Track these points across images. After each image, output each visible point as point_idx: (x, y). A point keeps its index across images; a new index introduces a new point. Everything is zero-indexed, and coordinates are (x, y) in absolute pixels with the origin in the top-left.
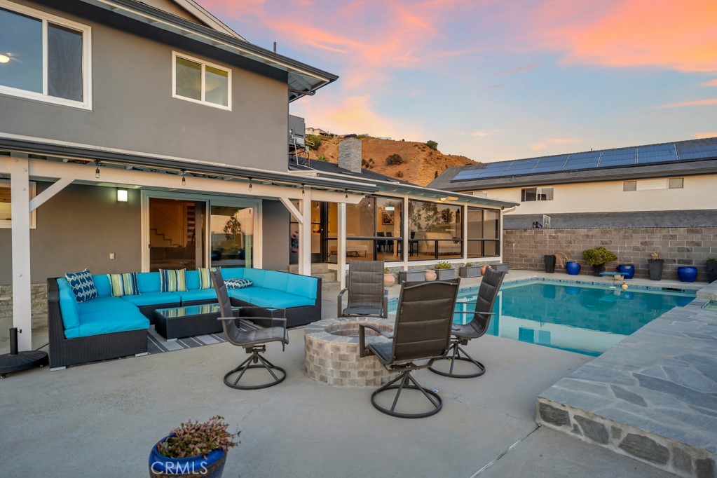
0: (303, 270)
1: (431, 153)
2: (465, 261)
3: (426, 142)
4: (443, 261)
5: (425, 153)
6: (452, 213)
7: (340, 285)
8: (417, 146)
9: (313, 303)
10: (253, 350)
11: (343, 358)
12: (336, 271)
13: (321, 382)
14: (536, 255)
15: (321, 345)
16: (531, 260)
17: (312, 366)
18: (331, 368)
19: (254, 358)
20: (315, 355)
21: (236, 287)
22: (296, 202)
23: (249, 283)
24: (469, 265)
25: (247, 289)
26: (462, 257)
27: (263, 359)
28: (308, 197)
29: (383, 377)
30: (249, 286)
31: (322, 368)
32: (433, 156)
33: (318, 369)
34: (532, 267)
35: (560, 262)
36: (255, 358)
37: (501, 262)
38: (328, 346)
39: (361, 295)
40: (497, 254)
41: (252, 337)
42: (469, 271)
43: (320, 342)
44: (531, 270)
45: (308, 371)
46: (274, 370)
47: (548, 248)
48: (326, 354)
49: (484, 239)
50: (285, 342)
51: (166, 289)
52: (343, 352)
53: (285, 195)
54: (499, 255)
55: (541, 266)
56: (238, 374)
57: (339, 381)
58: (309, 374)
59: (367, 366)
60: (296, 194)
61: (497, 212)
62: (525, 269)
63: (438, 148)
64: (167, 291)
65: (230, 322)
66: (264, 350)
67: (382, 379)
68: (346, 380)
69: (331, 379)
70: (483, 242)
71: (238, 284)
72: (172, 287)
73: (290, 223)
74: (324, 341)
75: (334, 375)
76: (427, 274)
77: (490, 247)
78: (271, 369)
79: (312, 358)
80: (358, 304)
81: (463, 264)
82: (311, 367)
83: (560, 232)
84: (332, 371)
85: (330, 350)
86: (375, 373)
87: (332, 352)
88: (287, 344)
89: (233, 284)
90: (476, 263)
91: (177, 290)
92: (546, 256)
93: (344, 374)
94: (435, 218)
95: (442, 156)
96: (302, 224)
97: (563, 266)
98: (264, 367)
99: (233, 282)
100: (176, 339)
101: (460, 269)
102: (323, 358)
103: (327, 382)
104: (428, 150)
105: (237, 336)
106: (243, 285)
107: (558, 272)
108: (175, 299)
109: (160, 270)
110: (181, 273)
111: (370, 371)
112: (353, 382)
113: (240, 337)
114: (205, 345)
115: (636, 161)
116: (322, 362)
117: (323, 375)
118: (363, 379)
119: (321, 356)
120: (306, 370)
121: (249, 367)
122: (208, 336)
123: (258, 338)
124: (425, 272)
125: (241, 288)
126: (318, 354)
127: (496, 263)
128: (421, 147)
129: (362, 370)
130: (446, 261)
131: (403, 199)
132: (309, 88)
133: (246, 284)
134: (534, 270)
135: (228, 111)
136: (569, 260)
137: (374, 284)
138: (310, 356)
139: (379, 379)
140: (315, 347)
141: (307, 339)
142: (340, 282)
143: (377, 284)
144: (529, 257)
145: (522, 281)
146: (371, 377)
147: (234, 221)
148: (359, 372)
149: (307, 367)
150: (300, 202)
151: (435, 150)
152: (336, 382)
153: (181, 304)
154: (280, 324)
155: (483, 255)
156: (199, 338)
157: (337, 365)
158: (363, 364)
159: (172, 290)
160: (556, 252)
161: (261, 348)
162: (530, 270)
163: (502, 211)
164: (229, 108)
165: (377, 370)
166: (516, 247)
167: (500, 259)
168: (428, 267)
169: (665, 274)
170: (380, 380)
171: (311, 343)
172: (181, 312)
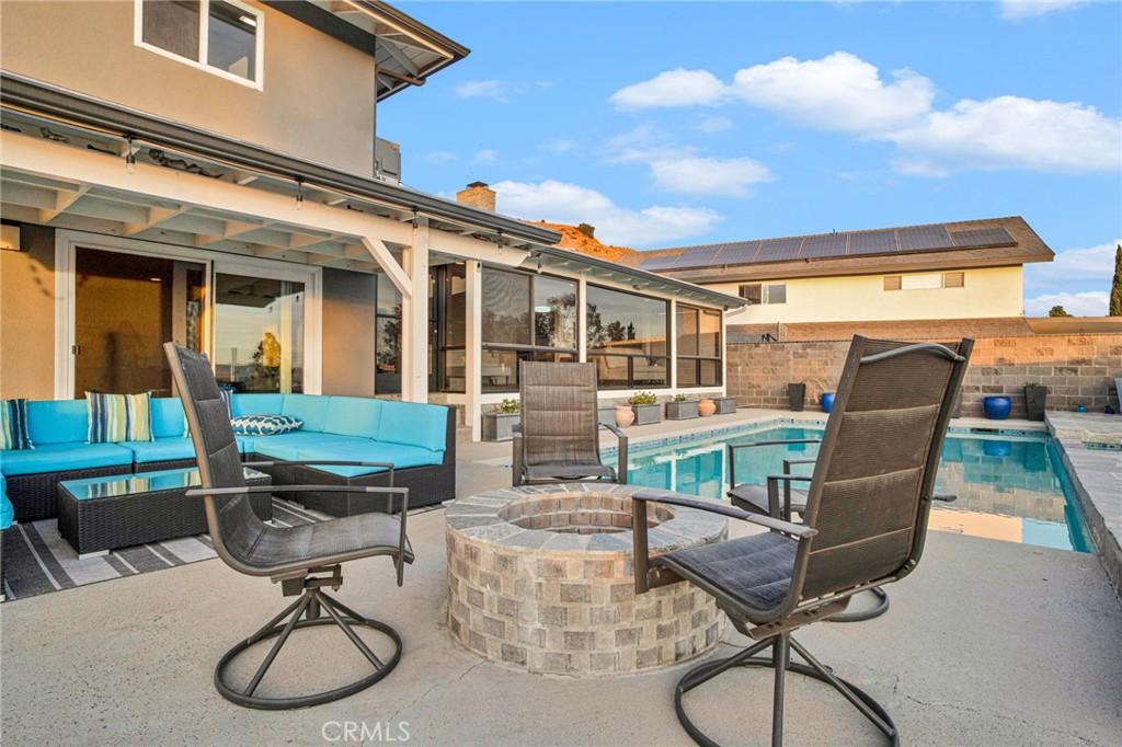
0: (411, 394)
1: (585, 242)
2: (674, 391)
3: (577, 226)
4: (642, 391)
5: (575, 241)
6: (624, 328)
7: (471, 433)
8: (564, 230)
9: (438, 459)
10: (307, 583)
11: (574, 594)
12: (464, 406)
13: (505, 665)
14: (775, 385)
15: (504, 562)
16: (766, 393)
17: (475, 616)
18: (539, 625)
19: (308, 607)
20: (487, 590)
21: (266, 432)
22: (397, 251)
23: (295, 424)
24: (680, 399)
25: (290, 435)
26: (669, 385)
27: (332, 603)
28: (423, 244)
29: (681, 639)
30: (295, 430)
31: (509, 623)
32: (587, 246)
33: (498, 628)
34: (770, 403)
35: (813, 394)
36: (311, 607)
37: (724, 395)
38: (528, 564)
39: (549, 438)
40: (719, 382)
41: (302, 544)
42: (682, 407)
43: (501, 552)
44: (767, 407)
45: (462, 630)
46: (362, 632)
47: (792, 373)
48: (521, 585)
49: (700, 356)
50: (402, 556)
51: (100, 437)
52: (571, 578)
53: (375, 235)
54: (721, 384)
55: (782, 401)
56: (271, 644)
57: (562, 660)
58: (466, 641)
59: (641, 615)
60: (399, 234)
61: (716, 315)
62: (757, 407)
63: (595, 234)
64: (104, 441)
65: (235, 502)
66: (337, 580)
67: (677, 645)
68: (582, 657)
69: (536, 657)
70: (698, 361)
71: (269, 425)
72: (115, 431)
73: (377, 316)
74: (515, 548)
75: (547, 644)
76: (618, 413)
77: (708, 372)
78: (354, 628)
79: (476, 599)
80: (545, 457)
81: (671, 397)
82: (474, 620)
83: (810, 347)
84: (540, 632)
85: (533, 576)
86: (662, 632)
87: (541, 580)
88: (410, 561)
89: (260, 425)
90: (690, 396)
91: (127, 439)
92: (790, 385)
93: (575, 640)
94: (597, 336)
95: (601, 247)
96: (409, 297)
97: (817, 401)
98: (334, 623)
99: (259, 420)
100: (107, 552)
101: (667, 405)
102: (513, 597)
103: (523, 663)
104: (581, 237)
105: (257, 542)
106: (281, 427)
107: (809, 410)
108: (121, 456)
109: (88, 394)
110: (138, 402)
111: (649, 626)
112: (605, 660)
113: (266, 546)
114: (180, 563)
115: (899, 248)
116: (509, 607)
117: (513, 643)
118: (631, 649)
119: (507, 591)
120: (456, 627)
121: (297, 625)
122: (193, 541)
123: (320, 547)
124: (616, 409)
125: (277, 432)
126: (496, 585)
127: (718, 397)
128: (570, 232)
129: (626, 624)
130: (647, 391)
131: (577, 281)
132: (415, 73)
133: (287, 425)
134: (772, 408)
135: (256, 90)
136: (826, 391)
137: (577, 413)
138: (470, 590)
139: (669, 647)
140: (485, 565)
141: (460, 544)
142: (471, 427)
143: (583, 413)
144: (764, 388)
145: (762, 424)
146: (649, 642)
147: (270, 341)
148: (618, 633)
149: (461, 620)
150: (406, 254)
151: (592, 237)
152: (553, 662)
153: (133, 468)
154: (379, 505)
155: (699, 384)
156: (168, 546)
157: (554, 615)
158: (630, 608)
159: (115, 440)
160: (808, 379)
161: (330, 574)
162: (764, 407)
163: (724, 313)
164: (258, 84)
165: (665, 622)
166: (742, 372)
167: (722, 390)
168: (618, 401)
169: (964, 408)
170: (672, 647)
171: (473, 555)
172: (139, 484)
